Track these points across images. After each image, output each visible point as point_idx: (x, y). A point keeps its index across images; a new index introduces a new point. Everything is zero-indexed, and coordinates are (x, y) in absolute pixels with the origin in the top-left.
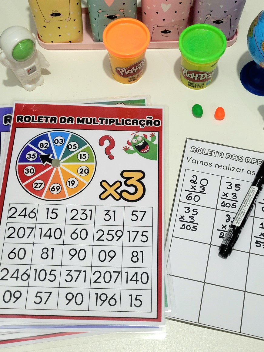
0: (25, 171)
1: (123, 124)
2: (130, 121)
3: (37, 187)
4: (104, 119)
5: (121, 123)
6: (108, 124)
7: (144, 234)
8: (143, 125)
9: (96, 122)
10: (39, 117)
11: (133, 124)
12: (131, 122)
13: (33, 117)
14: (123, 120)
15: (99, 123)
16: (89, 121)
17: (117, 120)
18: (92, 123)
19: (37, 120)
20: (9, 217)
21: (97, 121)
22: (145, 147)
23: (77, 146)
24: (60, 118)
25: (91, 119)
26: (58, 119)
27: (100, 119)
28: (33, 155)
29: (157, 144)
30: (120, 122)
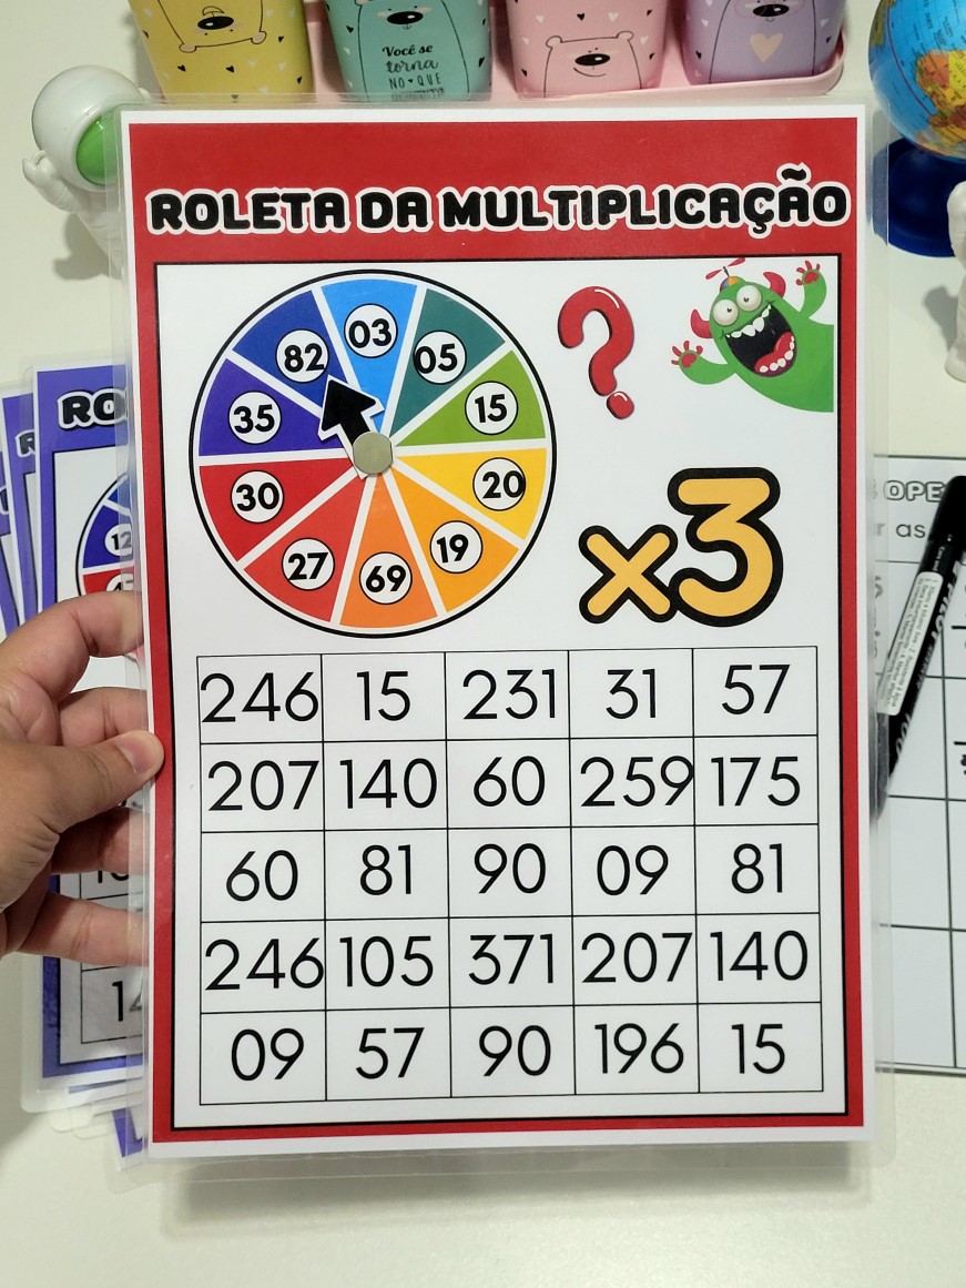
0: (238, 498)
1: (665, 218)
2: (699, 196)
3: (301, 573)
4: (573, 195)
5: (656, 212)
6: (595, 224)
7: (784, 768)
8: (761, 220)
9: (536, 214)
10: (258, 200)
11: (715, 218)
12: (705, 206)
13: (228, 200)
14: (664, 195)
15: (553, 220)
16: (501, 212)
17: (636, 196)
18: (519, 223)
19: (250, 217)
20: (207, 720)
21: (543, 206)
22: (775, 344)
23: (459, 352)
24: (358, 198)
25: (511, 198)
26: (352, 205)
27: (553, 195)
28: (261, 415)
29: (832, 326)
30: (650, 206)
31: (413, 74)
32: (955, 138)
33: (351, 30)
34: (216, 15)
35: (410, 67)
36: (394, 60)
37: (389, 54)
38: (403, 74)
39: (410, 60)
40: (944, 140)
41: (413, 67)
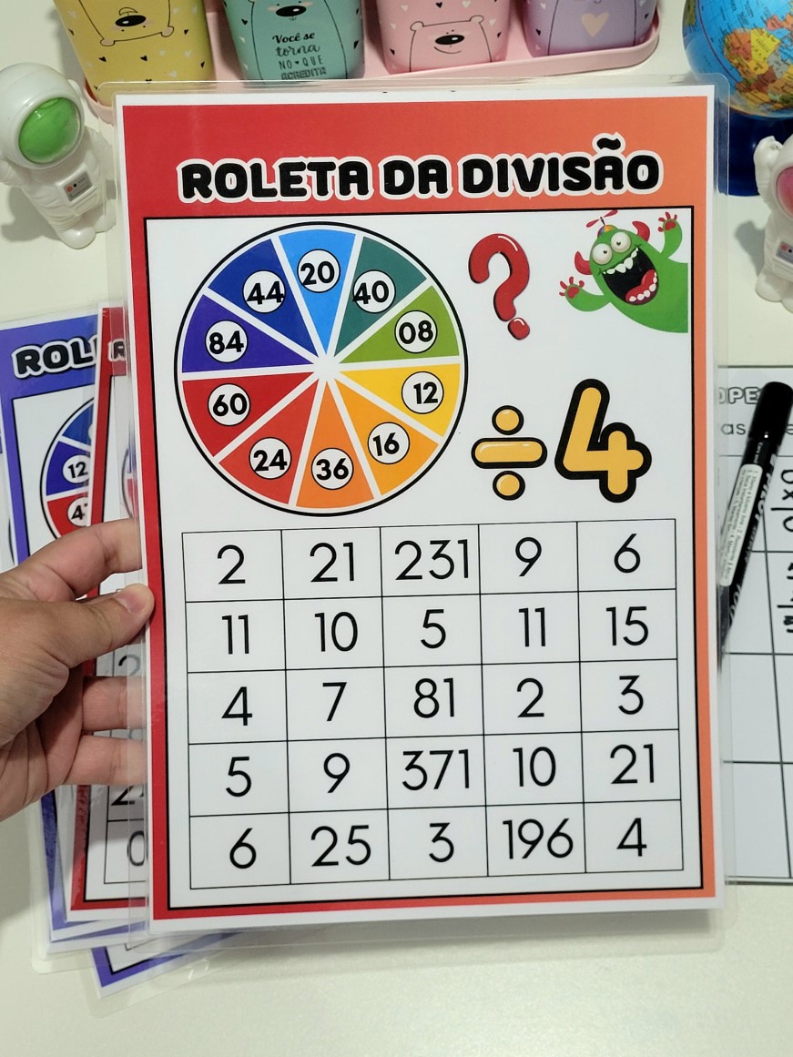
31: (300, 57)
32: (758, 100)
33: (245, 22)
34: (131, 14)
35: (296, 52)
36: (283, 45)
37: (279, 42)
38: (291, 57)
39: (296, 45)
40: (749, 102)
41: (299, 51)
